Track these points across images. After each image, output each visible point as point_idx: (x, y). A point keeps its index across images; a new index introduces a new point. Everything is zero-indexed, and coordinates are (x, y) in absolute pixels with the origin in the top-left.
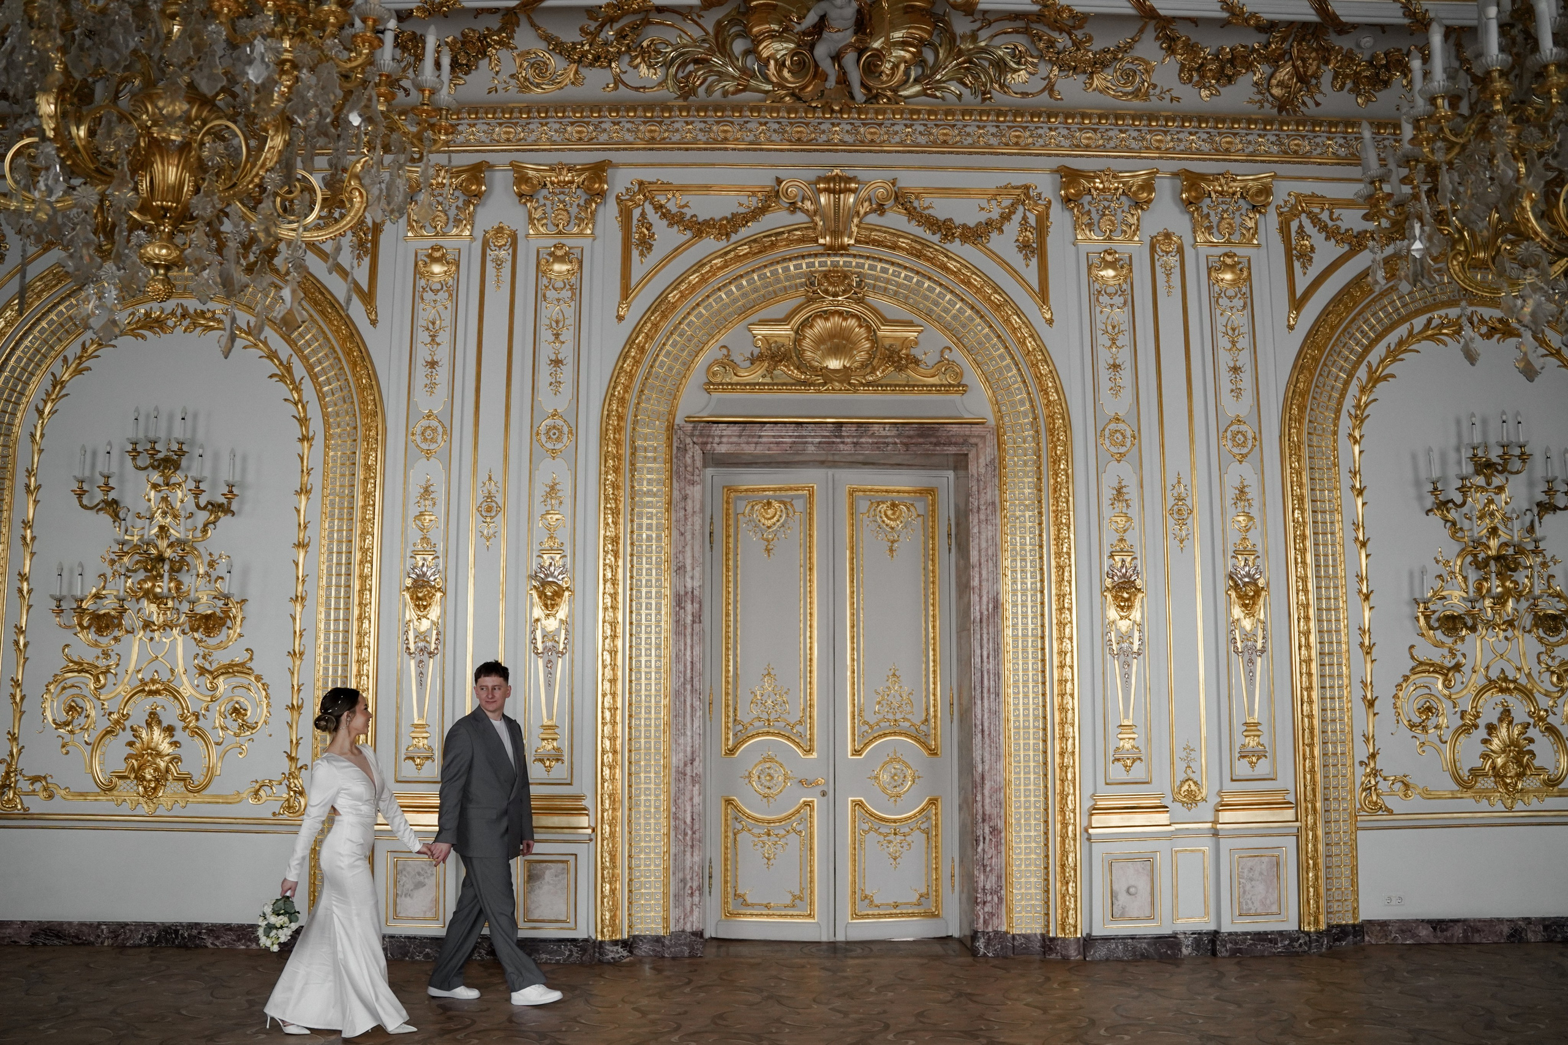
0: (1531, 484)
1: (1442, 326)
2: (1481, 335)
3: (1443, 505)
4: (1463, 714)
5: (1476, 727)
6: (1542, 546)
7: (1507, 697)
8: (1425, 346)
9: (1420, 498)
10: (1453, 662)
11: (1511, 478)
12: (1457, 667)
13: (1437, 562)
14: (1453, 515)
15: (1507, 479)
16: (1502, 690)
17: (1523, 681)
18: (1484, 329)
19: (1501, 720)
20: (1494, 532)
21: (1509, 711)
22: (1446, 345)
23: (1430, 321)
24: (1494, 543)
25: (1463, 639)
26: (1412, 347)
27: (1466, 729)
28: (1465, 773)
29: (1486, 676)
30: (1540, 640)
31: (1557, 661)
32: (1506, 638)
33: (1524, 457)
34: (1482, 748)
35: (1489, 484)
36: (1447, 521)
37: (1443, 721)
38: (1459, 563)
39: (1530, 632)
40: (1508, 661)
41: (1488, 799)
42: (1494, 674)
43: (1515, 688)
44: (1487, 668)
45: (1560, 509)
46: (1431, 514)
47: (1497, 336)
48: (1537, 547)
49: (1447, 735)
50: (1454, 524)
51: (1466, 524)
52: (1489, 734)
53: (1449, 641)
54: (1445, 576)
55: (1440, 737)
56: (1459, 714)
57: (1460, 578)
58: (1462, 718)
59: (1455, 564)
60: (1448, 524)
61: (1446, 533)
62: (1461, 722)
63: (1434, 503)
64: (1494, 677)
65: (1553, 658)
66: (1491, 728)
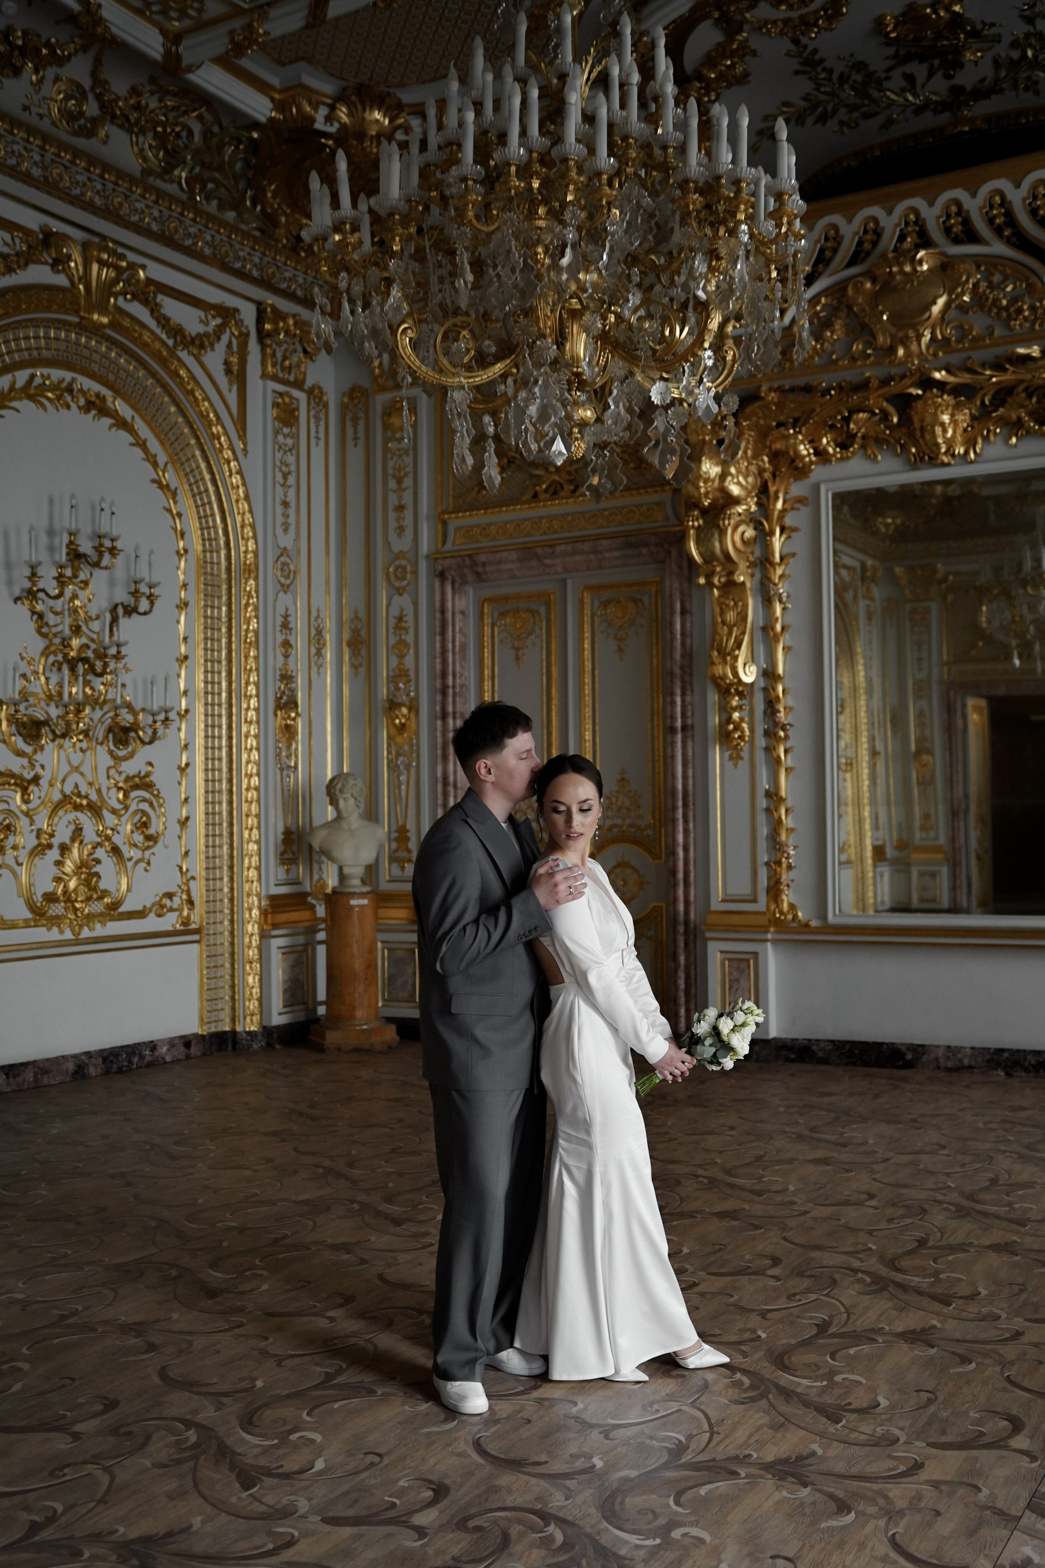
0: (112, 583)
1: (42, 387)
2: (79, 408)
3: (31, 594)
4: (39, 833)
5: (50, 846)
6: (124, 650)
7: (79, 815)
8: (25, 405)
9: (10, 582)
10: (32, 774)
11: (97, 572)
12: (36, 780)
13: (22, 658)
14: (39, 607)
15: (91, 574)
16: (77, 807)
17: (94, 797)
18: (82, 402)
19: (73, 840)
20: (76, 630)
21: (81, 829)
22: (45, 409)
23: (32, 377)
24: (75, 643)
25: (42, 748)
26: (14, 404)
27: (40, 849)
28: (38, 898)
29: (62, 791)
30: (111, 753)
31: (123, 776)
32: (82, 750)
33: (113, 551)
34: (54, 871)
35: (75, 576)
36: (33, 613)
37: (20, 840)
38: (43, 661)
39: (102, 744)
40: (82, 774)
41: (59, 927)
42: (68, 790)
43: (88, 805)
44: (63, 781)
45: (140, 614)
46: (19, 602)
47: (93, 412)
48: (119, 652)
49: (23, 856)
50: (41, 616)
51: (51, 619)
52: (62, 855)
53: (28, 749)
54: (29, 675)
55: (16, 858)
56: (35, 833)
57: (43, 679)
58: (38, 837)
59: (39, 662)
60: (35, 617)
61: (32, 626)
62: (36, 842)
63: (23, 590)
64: (68, 792)
65: (120, 773)
66: (64, 849)
